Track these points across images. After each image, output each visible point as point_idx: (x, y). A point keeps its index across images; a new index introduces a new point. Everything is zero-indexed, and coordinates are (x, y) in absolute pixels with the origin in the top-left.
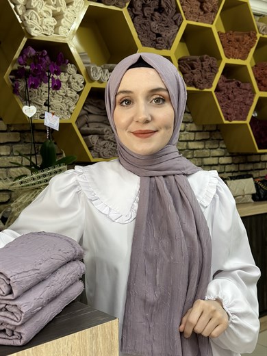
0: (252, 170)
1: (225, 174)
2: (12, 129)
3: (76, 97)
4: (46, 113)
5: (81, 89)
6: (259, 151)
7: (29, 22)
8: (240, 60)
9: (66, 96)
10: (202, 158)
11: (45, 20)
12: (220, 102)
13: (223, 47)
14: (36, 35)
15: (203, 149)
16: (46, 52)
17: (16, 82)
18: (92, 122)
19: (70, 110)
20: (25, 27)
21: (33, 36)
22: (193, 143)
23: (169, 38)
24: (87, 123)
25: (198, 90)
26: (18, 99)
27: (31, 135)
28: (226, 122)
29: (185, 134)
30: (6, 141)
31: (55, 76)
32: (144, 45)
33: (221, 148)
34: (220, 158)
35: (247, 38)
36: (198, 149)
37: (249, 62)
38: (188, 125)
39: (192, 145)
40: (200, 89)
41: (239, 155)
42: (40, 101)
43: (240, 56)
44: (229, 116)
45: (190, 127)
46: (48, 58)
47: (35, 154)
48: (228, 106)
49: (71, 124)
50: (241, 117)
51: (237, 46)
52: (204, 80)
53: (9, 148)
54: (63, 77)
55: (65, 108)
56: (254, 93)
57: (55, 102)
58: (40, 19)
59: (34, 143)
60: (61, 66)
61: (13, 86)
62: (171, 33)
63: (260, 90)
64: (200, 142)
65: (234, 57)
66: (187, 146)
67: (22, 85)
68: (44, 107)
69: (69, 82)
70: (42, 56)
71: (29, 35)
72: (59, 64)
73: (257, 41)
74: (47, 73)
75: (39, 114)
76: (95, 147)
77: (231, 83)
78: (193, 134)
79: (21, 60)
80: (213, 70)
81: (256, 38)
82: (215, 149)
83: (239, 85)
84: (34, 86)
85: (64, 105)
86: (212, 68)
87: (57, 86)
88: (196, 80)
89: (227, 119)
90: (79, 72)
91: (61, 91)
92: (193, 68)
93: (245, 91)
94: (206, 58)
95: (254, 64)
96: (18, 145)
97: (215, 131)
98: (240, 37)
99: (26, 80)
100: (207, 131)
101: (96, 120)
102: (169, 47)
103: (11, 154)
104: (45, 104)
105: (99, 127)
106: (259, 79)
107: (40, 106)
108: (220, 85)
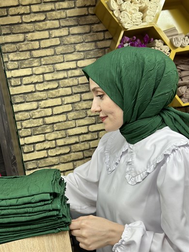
7: (122, 20)
24: (181, 78)
46: (138, 40)
58: (130, 16)
79: (120, 47)
90: (165, 44)
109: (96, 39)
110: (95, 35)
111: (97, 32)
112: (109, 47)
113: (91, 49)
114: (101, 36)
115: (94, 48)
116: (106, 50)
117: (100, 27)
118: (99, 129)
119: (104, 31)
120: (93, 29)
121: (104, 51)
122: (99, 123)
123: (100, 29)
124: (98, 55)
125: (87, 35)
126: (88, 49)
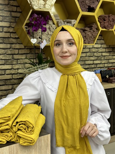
2: (26, 48)
7: (33, 3)
9: (48, 34)
10: (108, 60)
11: (40, 2)
14: (36, 9)
15: (109, 56)
16: (41, 16)
20: (31, 5)
21: (34, 9)
22: (104, 53)
25: (107, 30)
27: (34, 50)
29: (101, 49)
30: (24, 53)
31: (44, 26)
32: (82, 11)
36: (107, 56)
38: (103, 45)
39: (104, 54)
40: (108, 29)
42: (37, 36)
45: (104, 46)
47: (36, 58)
52: (109, 26)
53: (25, 56)
54: (47, 26)
57: (43, 37)
58: (37, 1)
59: (35, 53)
62: (95, 5)
64: (108, 53)
66: (102, 54)
67: (31, 30)
69: (50, 29)
70: (39, 18)
78: (105, 49)
79: (31, 19)
84: (35, 31)
85: (47, 38)
86: (113, 20)
87: (44, 30)
88: (106, 26)
90: (54, 24)
91: (46, 32)
92: (105, 20)
94: (111, 16)
96: (29, 55)
99: (32, 28)
100: (111, 48)
103: (26, 58)
104: (40, 38)
107: (37, 38)
109: (11, 10)
110: (11, 8)
111: (12, 6)
112: (19, 17)
113: (7, 16)
114: (15, 9)
115: (10, 16)
116: (17, 19)
117: (15, 3)
118: (6, 68)
119: (17, 6)
120: (10, 3)
121: (16, 19)
122: (7, 65)
123: (14, 5)
124: (12, 21)
125: (6, 6)
126: (5, 15)
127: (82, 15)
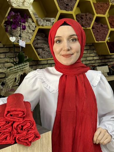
0: (107, 62)
1: (96, 64)
2: (5, 47)
3: (32, 33)
4: (20, 40)
5: (34, 29)
6: (110, 54)
7: (11, 1)
8: (102, 15)
9: (28, 32)
10: (86, 57)
12: (94, 33)
13: (95, 9)
14: (15, 6)
15: (87, 53)
16: (19, 13)
17: (6, 27)
18: (39, 43)
19: (30, 38)
20: (10, 3)
21: (13, 7)
23: (72, 6)
24: (37, 43)
25: (84, 28)
26: (8, 34)
27: (13, 49)
28: (96, 42)
30: (3, 52)
31: (23, 24)
32: (61, 9)
33: (94, 53)
34: (94, 57)
35: (105, 5)
37: (106, 16)
41: (102, 56)
42: (17, 35)
43: (103, 13)
44: (98, 39)
46: (20, 16)
47: (15, 57)
48: (97, 35)
49: (30, 44)
50: (103, 39)
51: (101, 9)
52: (87, 24)
53: (4, 54)
54: (27, 24)
55: (28, 37)
56: (108, 29)
57: (23, 35)
59: (15, 52)
60: (26, 20)
61: (5, 28)
62: (73, 4)
63: (111, 28)
64: (86, 51)
65: (100, 14)
67: (9, 28)
68: (19, 37)
69: (29, 26)
70: (17, 15)
71: (12, 6)
72: (24, 19)
73: (110, 6)
74: (20, 23)
75: (17, 41)
76: (40, 54)
77: (99, 25)
79: (9, 17)
80: (91, 19)
81: (109, 5)
82: (92, 53)
83: (102, 26)
84: (14, 29)
85: (27, 36)
86: (90, 18)
87: (24, 28)
88: (84, 24)
89: (97, 41)
90: (33, 22)
91: (26, 30)
92: (82, 19)
93: (105, 28)
94: (88, 14)
95: (109, 16)
96: (8, 53)
97: (92, 46)
98: (103, 5)
99: (11, 26)
100: (88, 46)
101: (41, 42)
102: (72, 10)
103: (5, 57)
104: (19, 36)
105: (42, 45)
106: (110, 23)
107: (17, 37)
108: (94, 26)
127: (61, 13)
